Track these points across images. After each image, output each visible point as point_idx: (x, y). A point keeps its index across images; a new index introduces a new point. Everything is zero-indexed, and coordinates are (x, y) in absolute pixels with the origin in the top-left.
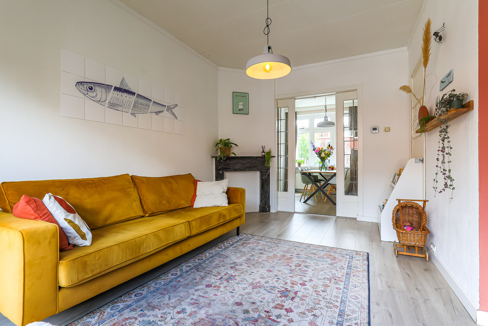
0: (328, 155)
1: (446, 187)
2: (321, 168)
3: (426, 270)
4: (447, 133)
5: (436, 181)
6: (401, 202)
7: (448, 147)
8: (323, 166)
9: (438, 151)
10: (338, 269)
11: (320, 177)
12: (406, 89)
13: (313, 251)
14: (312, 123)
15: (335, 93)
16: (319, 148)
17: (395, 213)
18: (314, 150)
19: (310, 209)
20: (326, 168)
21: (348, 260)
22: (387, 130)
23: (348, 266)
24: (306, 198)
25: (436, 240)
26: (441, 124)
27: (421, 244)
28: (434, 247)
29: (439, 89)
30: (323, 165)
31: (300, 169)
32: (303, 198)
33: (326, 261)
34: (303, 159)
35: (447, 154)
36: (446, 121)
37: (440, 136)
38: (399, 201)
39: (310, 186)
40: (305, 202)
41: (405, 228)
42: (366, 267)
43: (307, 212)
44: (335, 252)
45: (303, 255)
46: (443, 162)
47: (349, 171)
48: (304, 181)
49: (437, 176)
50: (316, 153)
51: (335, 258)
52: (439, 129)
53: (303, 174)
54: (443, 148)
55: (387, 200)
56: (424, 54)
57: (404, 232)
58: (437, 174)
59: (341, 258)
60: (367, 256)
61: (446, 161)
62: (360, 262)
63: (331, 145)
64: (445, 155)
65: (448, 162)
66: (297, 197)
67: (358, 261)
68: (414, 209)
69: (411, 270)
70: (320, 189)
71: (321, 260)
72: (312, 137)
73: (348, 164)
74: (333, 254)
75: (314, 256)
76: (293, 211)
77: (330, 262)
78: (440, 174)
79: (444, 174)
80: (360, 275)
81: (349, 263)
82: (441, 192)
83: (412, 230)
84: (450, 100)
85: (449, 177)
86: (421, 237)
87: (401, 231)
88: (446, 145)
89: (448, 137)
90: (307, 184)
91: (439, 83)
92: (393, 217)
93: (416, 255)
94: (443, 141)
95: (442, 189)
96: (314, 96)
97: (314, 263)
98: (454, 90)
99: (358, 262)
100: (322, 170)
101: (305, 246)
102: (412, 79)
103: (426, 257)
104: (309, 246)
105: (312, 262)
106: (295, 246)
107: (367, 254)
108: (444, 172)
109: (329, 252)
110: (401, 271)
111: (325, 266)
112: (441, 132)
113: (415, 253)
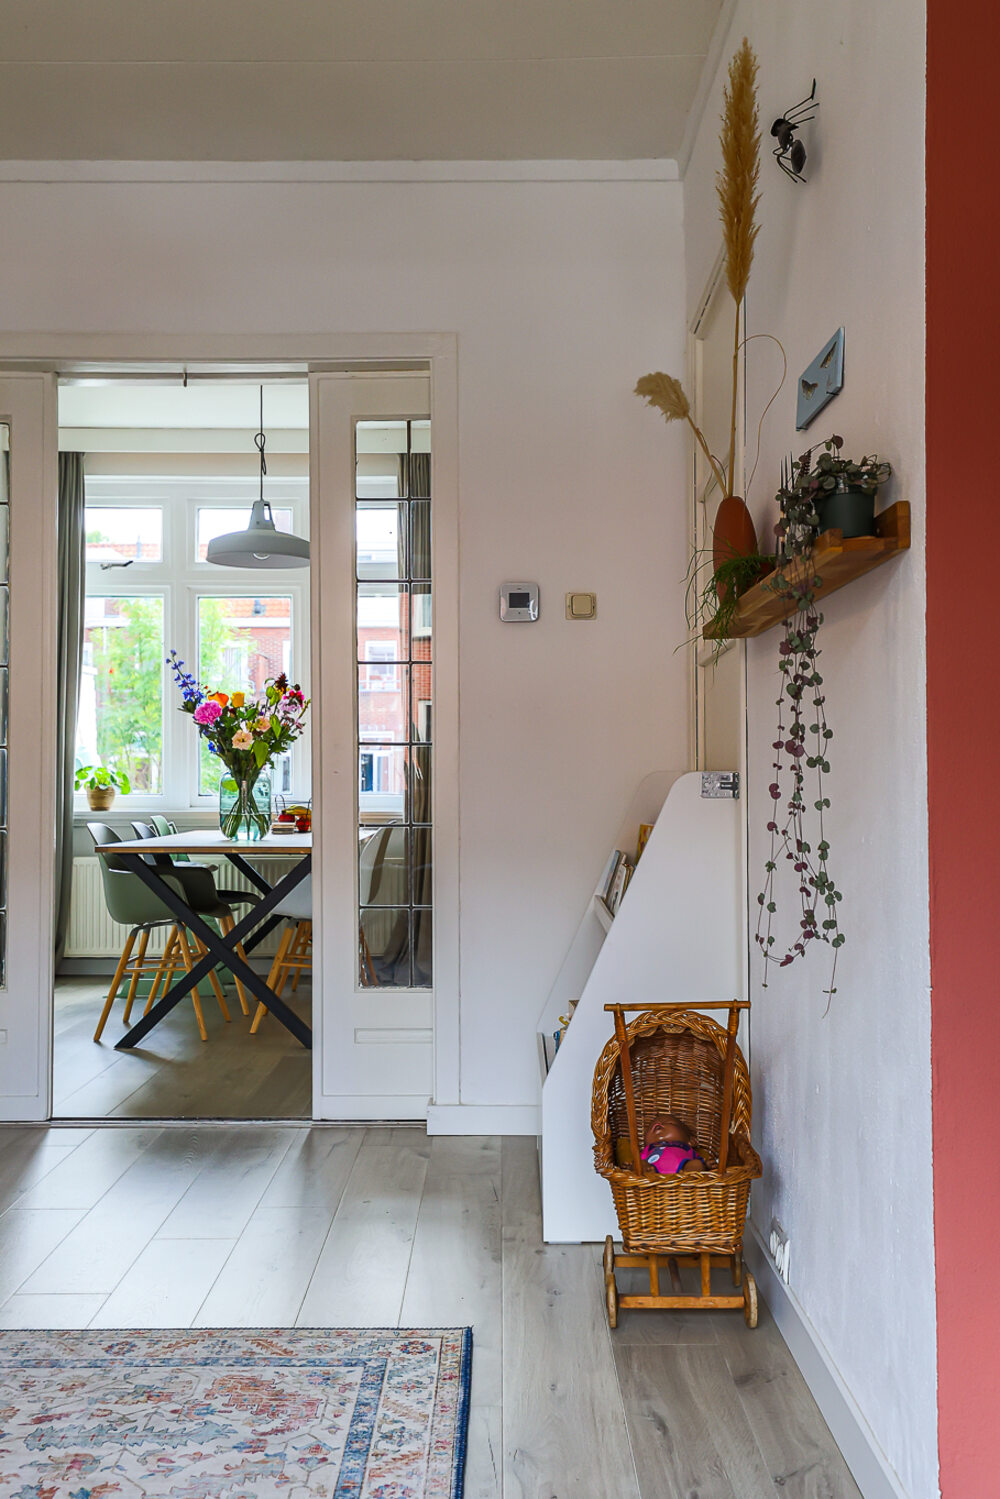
0: (277, 740)
1: (808, 935)
2: (230, 823)
3: (743, 1380)
4: (811, 654)
5: (766, 902)
6: (630, 1017)
7: (815, 729)
8: (244, 812)
9: (777, 745)
10: (292, 1470)
11: (226, 878)
12: (661, 390)
13: (143, 1380)
14: (179, 531)
15: (304, 367)
16: (222, 697)
17: (607, 1077)
18: (189, 707)
19: (156, 1087)
20: (263, 824)
21: (352, 1395)
22: (583, 608)
23: (353, 1438)
24: (136, 1018)
25: (792, 1210)
26: (787, 612)
27: (724, 1238)
28: (782, 1243)
29: (792, 421)
30: (247, 801)
31: (96, 829)
32: (116, 1017)
33: (224, 1432)
34: (140, 754)
35: (812, 763)
36: (809, 592)
37: (783, 666)
38: (618, 1011)
39: (160, 938)
40: (127, 1044)
41: (654, 1158)
42: (448, 1426)
43: (137, 1113)
44: (286, 1359)
45: (75, 1416)
46: (796, 806)
47: (398, 838)
48: (123, 909)
49: (770, 880)
50: (204, 729)
51: (278, 1395)
52: (780, 634)
53: (120, 861)
54: (797, 730)
55: (575, 1003)
56: (730, 224)
57: (646, 1182)
58: (771, 866)
59: (315, 1393)
60: (460, 1353)
61: (808, 799)
62: (424, 1395)
63: (290, 683)
64: (806, 770)
65: (819, 806)
66: (79, 1010)
67: (414, 1396)
68: (698, 1050)
69: (679, 1393)
70: (219, 954)
71: (191, 1426)
72: (183, 621)
73: (388, 797)
74: (268, 1374)
75: (149, 1406)
76: (40, 1116)
77: (246, 1433)
78: (786, 867)
79: (801, 867)
80: (411, 1483)
81: (357, 1418)
82: (789, 959)
83: (683, 1167)
84: (820, 488)
85: (822, 883)
86: (725, 1201)
87: (632, 1180)
88: (807, 720)
89: (817, 680)
90: (145, 921)
91: (793, 388)
92: (597, 1102)
93: (706, 1301)
94: (796, 694)
95: (792, 946)
96: (178, 368)
97: (143, 1460)
98: (837, 441)
99: (408, 1400)
100: (242, 834)
101: (98, 1352)
102: (699, 344)
103: (747, 1304)
104: (123, 1342)
105: (129, 1460)
106: (24, 1365)
107: (461, 1342)
108: (803, 857)
109: (248, 1360)
110: (629, 1410)
111: (213, 1466)
112: (786, 648)
113: (698, 1294)
